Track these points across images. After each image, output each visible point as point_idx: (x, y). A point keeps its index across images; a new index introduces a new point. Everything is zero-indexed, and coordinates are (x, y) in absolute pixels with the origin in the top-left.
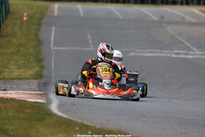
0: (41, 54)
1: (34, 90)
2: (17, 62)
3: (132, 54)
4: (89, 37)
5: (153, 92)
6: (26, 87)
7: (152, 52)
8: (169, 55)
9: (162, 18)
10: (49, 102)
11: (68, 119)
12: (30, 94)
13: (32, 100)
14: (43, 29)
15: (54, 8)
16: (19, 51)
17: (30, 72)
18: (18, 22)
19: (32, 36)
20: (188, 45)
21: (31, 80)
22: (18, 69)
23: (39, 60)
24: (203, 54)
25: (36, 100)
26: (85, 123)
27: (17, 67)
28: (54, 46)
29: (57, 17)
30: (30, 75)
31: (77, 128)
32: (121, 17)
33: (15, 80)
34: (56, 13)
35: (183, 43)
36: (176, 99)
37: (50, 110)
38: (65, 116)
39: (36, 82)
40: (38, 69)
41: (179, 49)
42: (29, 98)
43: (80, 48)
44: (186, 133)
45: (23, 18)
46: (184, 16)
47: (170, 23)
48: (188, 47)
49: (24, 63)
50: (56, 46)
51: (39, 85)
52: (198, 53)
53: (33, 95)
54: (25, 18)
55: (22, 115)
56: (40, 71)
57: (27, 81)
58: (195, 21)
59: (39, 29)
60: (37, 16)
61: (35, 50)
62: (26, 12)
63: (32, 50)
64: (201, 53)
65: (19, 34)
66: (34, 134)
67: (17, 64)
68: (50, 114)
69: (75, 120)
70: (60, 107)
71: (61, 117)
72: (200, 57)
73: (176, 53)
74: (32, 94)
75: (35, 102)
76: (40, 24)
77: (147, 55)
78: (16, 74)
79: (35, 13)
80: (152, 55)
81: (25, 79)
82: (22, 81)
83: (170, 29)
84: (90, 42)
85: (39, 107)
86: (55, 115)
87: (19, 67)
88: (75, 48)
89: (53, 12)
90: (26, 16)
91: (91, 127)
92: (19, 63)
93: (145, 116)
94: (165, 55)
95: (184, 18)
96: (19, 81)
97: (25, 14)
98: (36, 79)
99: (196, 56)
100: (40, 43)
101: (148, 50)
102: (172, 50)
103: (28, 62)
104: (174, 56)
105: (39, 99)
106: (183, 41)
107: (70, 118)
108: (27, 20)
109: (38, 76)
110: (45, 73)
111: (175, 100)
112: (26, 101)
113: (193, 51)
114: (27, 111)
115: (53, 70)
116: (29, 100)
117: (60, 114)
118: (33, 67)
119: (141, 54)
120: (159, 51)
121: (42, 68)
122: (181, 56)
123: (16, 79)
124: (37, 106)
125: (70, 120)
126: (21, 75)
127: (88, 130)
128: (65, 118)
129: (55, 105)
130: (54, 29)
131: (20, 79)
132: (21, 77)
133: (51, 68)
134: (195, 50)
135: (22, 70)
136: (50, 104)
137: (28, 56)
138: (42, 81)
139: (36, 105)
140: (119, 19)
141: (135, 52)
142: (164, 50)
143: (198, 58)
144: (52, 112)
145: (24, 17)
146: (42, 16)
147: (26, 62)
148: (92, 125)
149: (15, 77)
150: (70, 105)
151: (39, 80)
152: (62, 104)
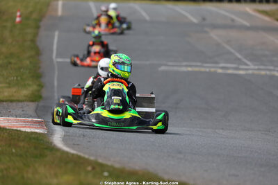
0: (40, 67)
1: (31, 116)
2: (7, 78)
3: (163, 68)
5: (191, 120)
6: (19, 112)
7: (190, 66)
8: (212, 70)
9: (204, 19)
10: (51, 133)
11: (77, 155)
12: (24, 122)
13: (28, 130)
14: (42, 33)
15: (57, 5)
16: (10, 63)
17: (25, 92)
18: (9, 24)
19: (28, 43)
20: (239, 56)
21: (26, 103)
22: (9, 87)
23: (37, 75)
24: (259, 69)
25: (33, 130)
26: (100, 161)
27: (7, 85)
28: (56, 57)
29: (61, 18)
30: (25, 96)
31: (89, 168)
32: (147, 18)
33: (4, 103)
34: (60, 13)
35: (231, 53)
36: (222, 129)
37: (51, 143)
38: (73, 151)
39: (32, 105)
40: (35, 87)
41: (227, 61)
42: (23, 127)
44: (237, 176)
45: (15, 19)
46: (233, 17)
47: (215, 27)
48: (239, 59)
49: (17, 80)
50: (61, 57)
51: (37, 109)
52: (252, 67)
53: (30, 122)
54: (18, 19)
55: (14, 151)
56: (39, 91)
57: (20, 104)
58: (247, 24)
59: (36, 35)
60: (34, 16)
61: (31, 63)
62: (19, 11)
63: (28, 62)
64: (256, 67)
65: (10, 41)
66: (30, 175)
67: (8, 81)
68: (53, 149)
69: (86, 156)
70: (65, 139)
71: (67, 153)
72: (256, 72)
73: (222, 68)
74: (28, 122)
75: (32, 133)
76: (38, 27)
77: (184, 69)
78: (6, 94)
79: (31, 13)
80: (190, 69)
81: (19, 101)
82: (14, 104)
83: (215, 35)
85: (37, 139)
86: (58, 150)
87: (10, 85)
89: (56, 10)
90: (20, 16)
91: (107, 166)
92: (10, 79)
93: (180, 152)
94: (207, 70)
95: (233, 20)
96: (10, 104)
97: (18, 14)
98: (33, 101)
99: (250, 72)
100: (38, 53)
101: (184, 64)
102: (217, 63)
103: (22, 79)
104: (220, 71)
105: (37, 128)
106: (232, 51)
107: (80, 154)
108: (20, 22)
109: (36, 98)
110: (44, 93)
111: (221, 131)
112: (19, 131)
113: (247, 65)
114: (22, 144)
115: (56, 89)
116: (23, 130)
117: (66, 149)
118: (29, 85)
119: (175, 68)
120: (199, 64)
121: (41, 86)
122: (230, 71)
123: (6, 101)
124: (34, 138)
125: (79, 157)
126: (13, 96)
127: (103, 171)
128: (73, 155)
129: (58, 137)
130: (57, 33)
131: (12, 101)
132: (12, 98)
133: (53, 87)
134: (249, 63)
135: (14, 90)
136: (51, 135)
137: (22, 70)
138: (41, 104)
139: (33, 136)
140: (145, 21)
141: (166, 65)
142: (207, 63)
143: (253, 74)
144: (55, 145)
145: (16, 17)
146: (41, 17)
147: (19, 78)
148: (109, 163)
149: (5, 99)
150: (80, 136)
151: (37, 103)
152: (69, 136)
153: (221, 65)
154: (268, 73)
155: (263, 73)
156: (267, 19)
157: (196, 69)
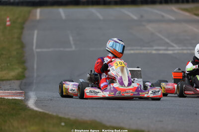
0: (24, 56)
1: (16, 90)
4: (71, 38)
6: (8, 87)
7: (133, 50)
8: (149, 51)
9: (142, 16)
10: (27, 98)
12: (9, 93)
14: (26, 32)
15: (36, 12)
16: (2, 54)
17: (13, 74)
18: (1, 27)
19: (15, 40)
21: (13, 81)
23: (22, 61)
28: (36, 48)
29: (39, 21)
30: (12, 76)
32: (101, 17)
34: (38, 17)
37: (26, 105)
39: (17, 83)
40: (20, 70)
41: (159, 45)
43: (62, 49)
45: (6, 24)
46: (163, 14)
47: (150, 21)
48: (168, 43)
49: (7, 65)
50: (39, 48)
51: (21, 84)
52: (177, 48)
54: (8, 23)
56: (23, 72)
57: (9, 82)
58: (173, 18)
59: (21, 33)
60: (20, 20)
61: (17, 53)
62: (8, 17)
63: (15, 53)
64: (180, 48)
65: (2, 38)
67: (1, 67)
69: (50, 113)
72: (180, 52)
73: (156, 50)
76: (22, 28)
77: (128, 52)
79: (17, 18)
80: (132, 52)
81: (8, 80)
82: (4, 82)
83: (150, 27)
84: (72, 42)
85: (15, 103)
87: (2, 70)
88: (57, 49)
89: (36, 16)
90: (9, 21)
92: (2, 65)
94: (145, 52)
95: (163, 16)
96: (1, 82)
97: (8, 19)
98: (17, 79)
99: (176, 52)
100: (23, 46)
101: (128, 48)
102: (152, 46)
104: (154, 52)
106: (163, 38)
108: (9, 25)
109: (21, 77)
110: (27, 73)
113: (173, 46)
115: (35, 71)
118: (16, 69)
120: (139, 48)
121: (25, 69)
122: (161, 52)
130: (36, 32)
131: (3, 80)
132: (3, 78)
133: (33, 69)
134: (175, 45)
135: (4, 72)
136: (27, 100)
137: (11, 59)
138: (24, 81)
139: (13, 101)
140: (100, 20)
142: (144, 46)
143: (178, 53)
145: (6, 22)
146: (25, 20)
147: (9, 64)
150: (48, 100)
151: (21, 81)
152: (40, 100)
153: (155, 48)
154: (189, 52)
155: (185, 52)
156: (187, 14)
157: (137, 52)
